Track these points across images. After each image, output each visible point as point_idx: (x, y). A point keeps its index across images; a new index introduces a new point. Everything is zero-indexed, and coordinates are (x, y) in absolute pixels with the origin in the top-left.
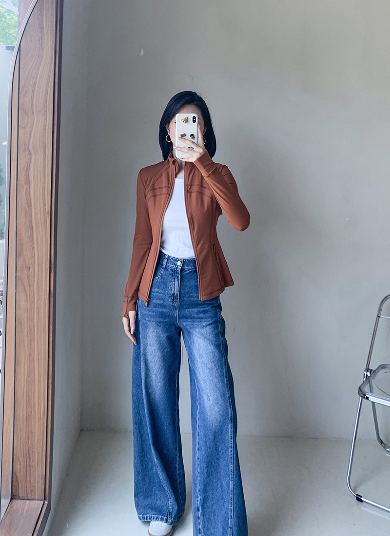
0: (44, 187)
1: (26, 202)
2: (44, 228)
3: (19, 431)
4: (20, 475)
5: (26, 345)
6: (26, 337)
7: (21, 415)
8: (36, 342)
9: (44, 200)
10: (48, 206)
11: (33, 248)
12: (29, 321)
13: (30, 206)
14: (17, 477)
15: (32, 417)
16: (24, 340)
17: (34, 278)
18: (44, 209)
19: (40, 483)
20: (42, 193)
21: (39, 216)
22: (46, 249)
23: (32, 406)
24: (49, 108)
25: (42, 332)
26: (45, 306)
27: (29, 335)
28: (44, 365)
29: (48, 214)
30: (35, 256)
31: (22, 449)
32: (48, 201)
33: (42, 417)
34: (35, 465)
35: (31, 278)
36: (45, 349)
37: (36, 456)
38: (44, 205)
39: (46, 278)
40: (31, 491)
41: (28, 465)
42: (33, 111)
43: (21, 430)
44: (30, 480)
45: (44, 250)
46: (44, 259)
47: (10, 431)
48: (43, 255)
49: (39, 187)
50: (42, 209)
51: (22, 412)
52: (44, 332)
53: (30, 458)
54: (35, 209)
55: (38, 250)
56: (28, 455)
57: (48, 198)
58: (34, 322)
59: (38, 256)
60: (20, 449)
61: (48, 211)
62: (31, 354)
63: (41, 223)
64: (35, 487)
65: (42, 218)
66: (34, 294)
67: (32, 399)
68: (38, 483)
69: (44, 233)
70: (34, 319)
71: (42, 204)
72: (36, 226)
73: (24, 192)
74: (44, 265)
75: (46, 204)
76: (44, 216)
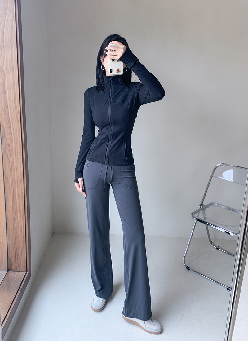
0: (15, 95)
1: (4, 105)
2: (17, 121)
3: (10, 237)
4: (12, 259)
5: (11, 190)
6: (11, 185)
7: (11, 228)
8: (16, 188)
9: (15, 103)
10: (18, 107)
11: (11, 133)
12: (11, 176)
13: (7, 107)
14: (10, 260)
15: (17, 229)
16: (9, 187)
17: (13, 151)
18: (16, 110)
19: (24, 263)
20: (13, 99)
21: (13, 113)
22: (19, 134)
23: (17, 223)
24: (14, 44)
25: (20, 182)
26: (21, 167)
27: (12, 184)
28: (22, 201)
29: (19, 112)
31: (12, 246)
32: (18, 104)
33: (22, 229)
34: (20, 254)
35: (11, 151)
36: (22, 192)
37: (21, 250)
38: (16, 107)
39: (20, 151)
40: (19, 267)
41: (16, 254)
42: (4, 46)
43: (11, 236)
44: (18, 262)
46: (18, 139)
47: (5, 237)
48: (17, 137)
49: (11, 95)
50: (15, 109)
51: (11, 227)
52: (21, 182)
53: (17, 250)
54: (10, 109)
55: (14, 134)
56: (16, 249)
57: (18, 102)
58: (14, 176)
59: (15, 138)
60: (11, 246)
61: (19, 110)
62: (14, 195)
63: (15, 118)
64: (21, 265)
66: (13, 160)
67: (16, 219)
68: (23, 263)
69: (17, 125)
70: (14, 175)
71: (14, 106)
72: (12, 120)
73: (3, 99)
74: (18, 143)
75: (17, 106)
76: (16, 114)
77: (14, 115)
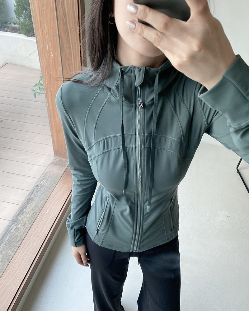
1: (62, 13)
2: (75, 35)
10: (77, 20)
11: (70, 47)
13: (65, 16)
17: (72, 66)
20: (72, 7)
21: (72, 24)
29: (77, 24)
30: (71, 53)
35: (70, 66)
38: (74, 17)
45: (77, 49)
46: (77, 55)
48: (76, 52)
54: (68, 19)
55: (73, 49)
57: (76, 11)
59: (73, 53)
63: (74, 30)
65: (74, 26)
69: (76, 39)
72: (71, 32)
73: (61, 5)
74: (77, 59)
75: (76, 16)
76: (75, 25)
77: (73, 27)
